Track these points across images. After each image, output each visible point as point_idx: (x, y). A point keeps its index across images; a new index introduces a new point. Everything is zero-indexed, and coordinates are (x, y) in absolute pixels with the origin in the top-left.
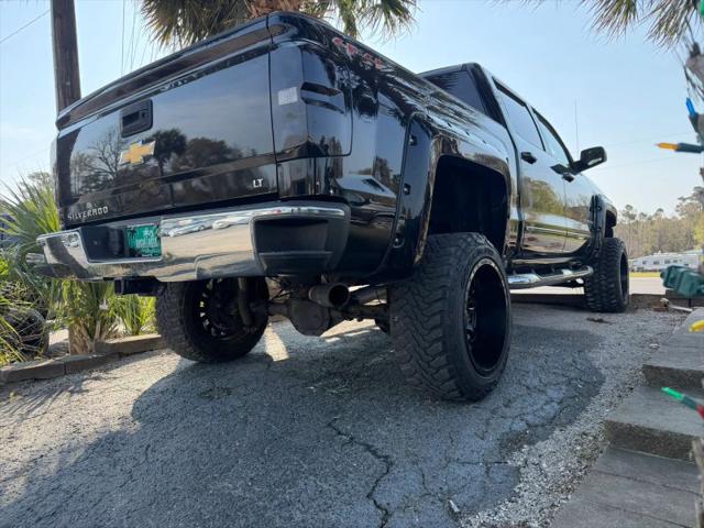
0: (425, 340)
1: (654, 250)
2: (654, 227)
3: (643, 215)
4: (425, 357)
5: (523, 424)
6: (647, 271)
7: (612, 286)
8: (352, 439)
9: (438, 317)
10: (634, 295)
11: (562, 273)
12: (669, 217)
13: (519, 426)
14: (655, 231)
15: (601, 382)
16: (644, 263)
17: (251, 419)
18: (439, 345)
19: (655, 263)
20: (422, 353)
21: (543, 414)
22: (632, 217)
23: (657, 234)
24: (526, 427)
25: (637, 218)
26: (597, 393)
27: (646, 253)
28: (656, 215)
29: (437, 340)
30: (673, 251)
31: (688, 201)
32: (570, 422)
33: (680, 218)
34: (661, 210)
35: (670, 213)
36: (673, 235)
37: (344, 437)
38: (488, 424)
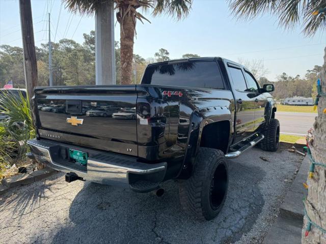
0: (194, 197)
1: (294, 95)
2: (294, 84)
3: (290, 78)
4: (193, 202)
5: (230, 232)
6: (289, 105)
7: (272, 141)
8: (162, 239)
9: (200, 193)
10: (281, 142)
11: (250, 145)
12: (302, 79)
13: (229, 233)
14: (295, 85)
15: (263, 204)
16: (289, 101)
17: (120, 225)
18: (199, 205)
19: (293, 101)
20: (192, 206)
21: (238, 226)
22: (285, 78)
23: (296, 87)
24: (231, 233)
25: (287, 79)
26: (261, 212)
27: (290, 96)
28: (296, 78)
29: (199, 202)
30: (302, 96)
31: (312, 72)
32: (249, 230)
33: (306, 79)
34: (298, 76)
35: (302, 77)
36: (303, 88)
37: (159, 238)
38: (216, 232)
